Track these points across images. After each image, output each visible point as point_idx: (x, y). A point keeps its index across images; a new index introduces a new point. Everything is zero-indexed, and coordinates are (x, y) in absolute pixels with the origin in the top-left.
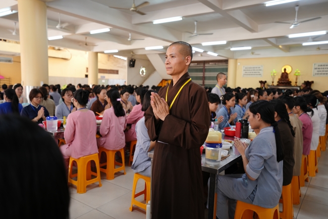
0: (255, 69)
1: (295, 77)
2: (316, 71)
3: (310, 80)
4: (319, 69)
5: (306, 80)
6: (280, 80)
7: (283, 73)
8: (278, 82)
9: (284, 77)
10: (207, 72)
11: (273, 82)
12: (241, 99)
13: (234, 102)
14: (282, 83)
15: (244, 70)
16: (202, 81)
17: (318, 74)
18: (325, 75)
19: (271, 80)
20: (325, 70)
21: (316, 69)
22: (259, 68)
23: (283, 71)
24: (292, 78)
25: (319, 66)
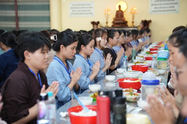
0: (85, 6)
1: (131, 15)
2: (153, 8)
3: (148, 19)
4: (156, 5)
5: (144, 19)
6: (115, 20)
7: (117, 11)
8: (113, 22)
9: (119, 16)
10: (22, 10)
11: (107, 23)
12: (85, 45)
13: (75, 51)
14: (117, 23)
15: (71, 8)
16: (14, 23)
17: (155, 11)
18: (163, 12)
19: (105, 21)
20: (162, 6)
21: (153, 5)
22: (90, 5)
23: (118, 9)
24: (128, 17)
25: (155, 1)
